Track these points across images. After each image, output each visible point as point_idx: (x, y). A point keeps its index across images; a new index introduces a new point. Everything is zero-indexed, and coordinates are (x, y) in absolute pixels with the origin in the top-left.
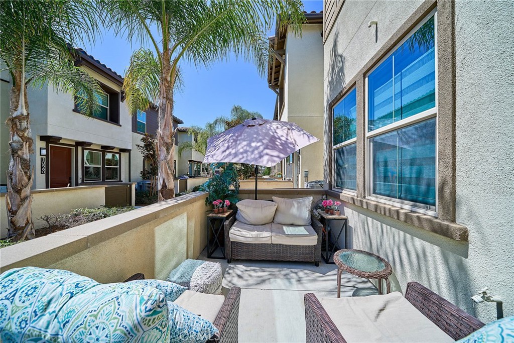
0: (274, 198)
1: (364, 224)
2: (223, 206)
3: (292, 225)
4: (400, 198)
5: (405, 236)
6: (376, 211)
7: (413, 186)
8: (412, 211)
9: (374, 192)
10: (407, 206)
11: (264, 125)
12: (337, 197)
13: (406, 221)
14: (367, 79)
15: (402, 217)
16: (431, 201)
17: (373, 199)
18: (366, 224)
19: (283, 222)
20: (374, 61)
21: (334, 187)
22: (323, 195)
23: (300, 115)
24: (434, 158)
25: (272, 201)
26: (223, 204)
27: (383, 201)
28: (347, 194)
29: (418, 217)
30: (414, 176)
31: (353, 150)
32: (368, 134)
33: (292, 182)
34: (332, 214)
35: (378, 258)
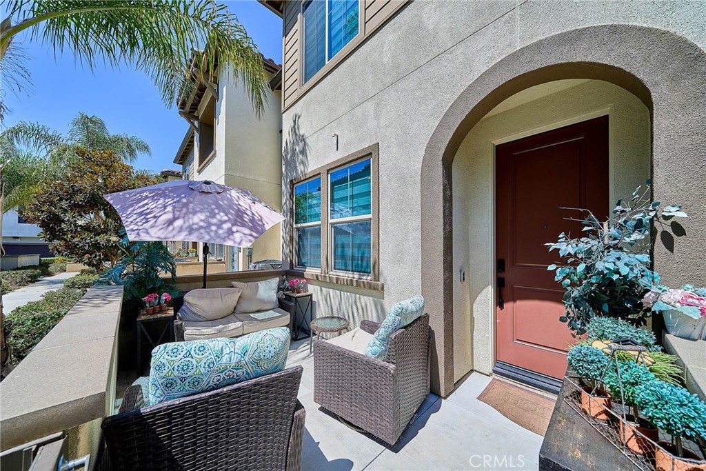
0: (234, 283)
1: (327, 298)
2: (159, 303)
3: (258, 311)
4: (352, 271)
5: (355, 297)
6: (337, 282)
7: (360, 262)
8: (360, 279)
9: (335, 269)
10: (356, 276)
11: (224, 194)
12: (301, 275)
13: (357, 286)
14: (329, 175)
15: (355, 284)
16: (369, 271)
17: (334, 274)
18: (328, 298)
19: (248, 311)
20: (336, 165)
21: (296, 267)
22: (283, 276)
23: (242, 175)
24: (370, 244)
25: (232, 287)
26: (160, 299)
27: (341, 274)
28: (309, 271)
29: (363, 282)
30: (360, 255)
31: (317, 232)
32: (330, 221)
33: (224, 263)
34: (298, 292)
35: (339, 318)
